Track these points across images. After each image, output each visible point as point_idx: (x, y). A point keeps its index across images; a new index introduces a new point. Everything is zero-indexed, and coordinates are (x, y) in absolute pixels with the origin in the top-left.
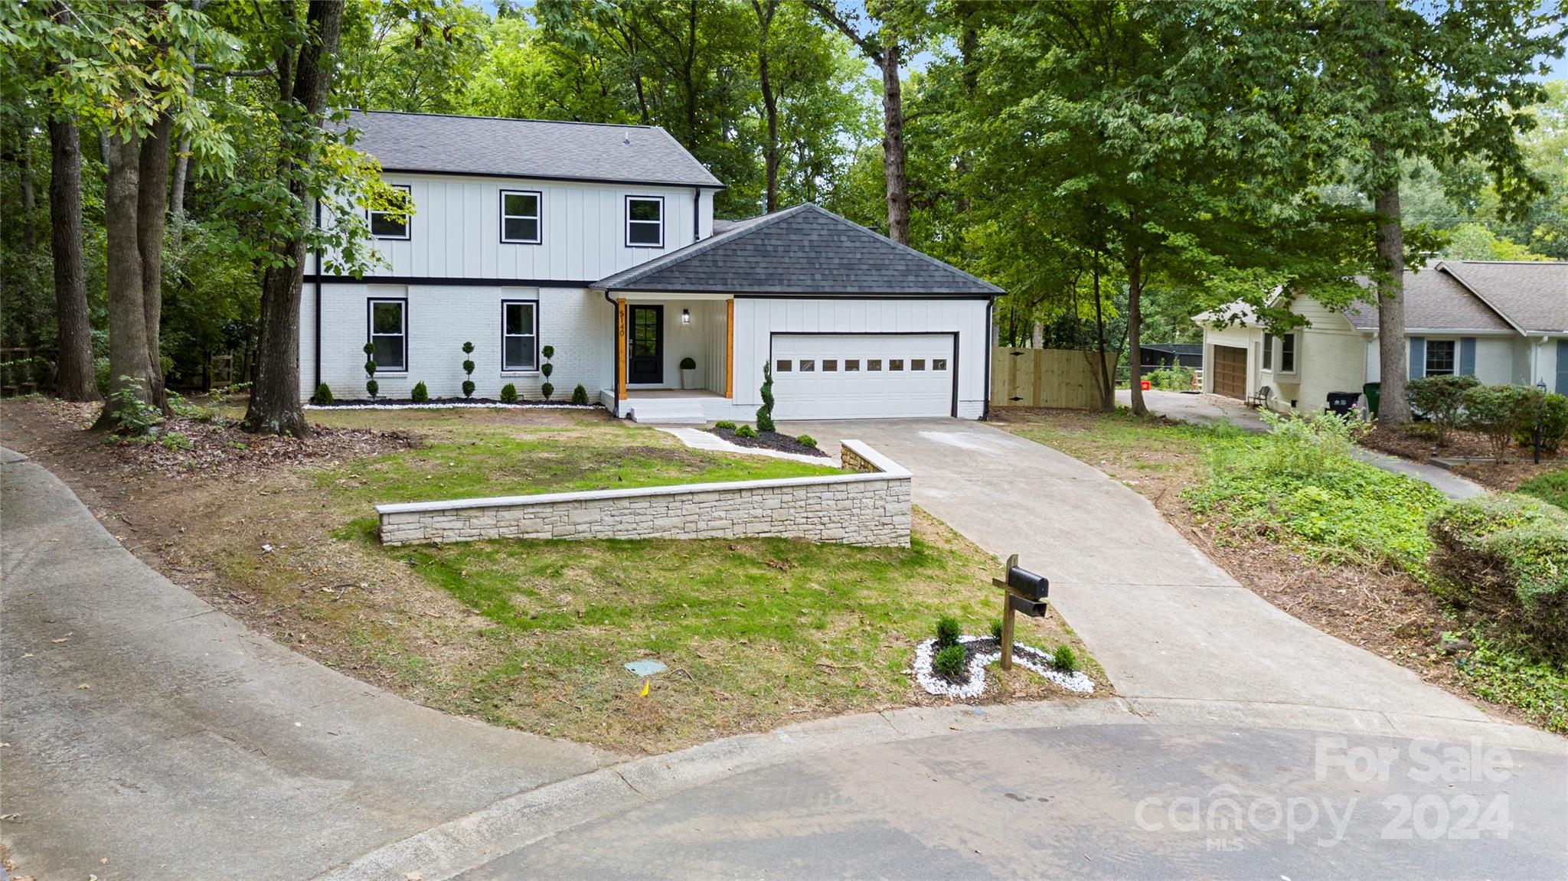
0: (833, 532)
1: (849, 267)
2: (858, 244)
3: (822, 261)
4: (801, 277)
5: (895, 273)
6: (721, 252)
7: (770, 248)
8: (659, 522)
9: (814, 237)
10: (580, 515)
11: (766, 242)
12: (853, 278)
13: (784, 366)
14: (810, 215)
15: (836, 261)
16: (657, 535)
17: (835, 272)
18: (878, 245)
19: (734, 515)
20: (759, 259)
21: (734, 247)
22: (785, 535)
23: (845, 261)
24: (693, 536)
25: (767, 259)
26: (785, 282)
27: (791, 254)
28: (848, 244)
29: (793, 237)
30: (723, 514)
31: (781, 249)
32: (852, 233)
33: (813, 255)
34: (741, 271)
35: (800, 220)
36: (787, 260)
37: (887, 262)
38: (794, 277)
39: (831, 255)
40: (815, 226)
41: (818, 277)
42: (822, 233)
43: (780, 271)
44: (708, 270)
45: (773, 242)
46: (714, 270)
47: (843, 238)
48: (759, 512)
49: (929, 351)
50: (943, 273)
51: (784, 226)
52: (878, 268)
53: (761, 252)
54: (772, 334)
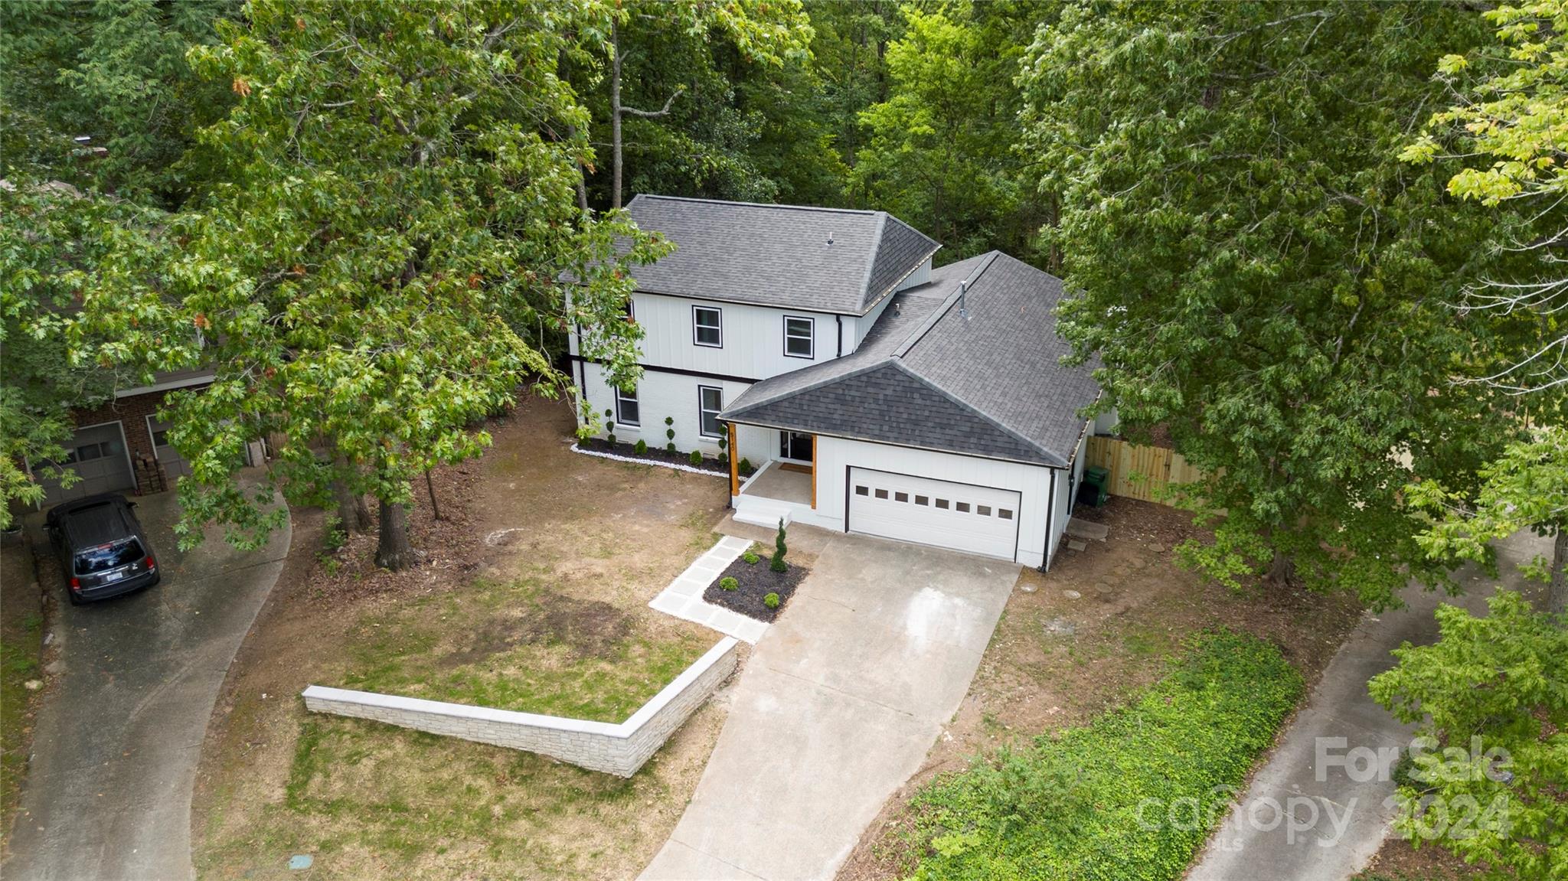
1: (916, 423)
2: (928, 403)
3: (892, 414)
4: (871, 427)
5: (958, 433)
7: (848, 398)
9: (889, 392)
11: (847, 392)
12: (917, 432)
13: (862, 491)
14: (889, 372)
15: (905, 416)
16: (454, 734)
17: (902, 426)
18: (947, 405)
19: (500, 734)
20: (838, 406)
21: (817, 394)
22: (534, 752)
23: (913, 417)
24: (476, 740)
25: (845, 408)
26: (857, 429)
27: (866, 405)
28: (920, 401)
29: (871, 390)
30: (493, 733)
31: (857, 399)
32: (925, 392)
33: (885, 408)
34: (821, 415)
35: (880, 376)
36: (861, 410)
37: (953, 422)
38: (865, 426)
40: (892, 382)
42: (898, 389)
43: (853, 419)
44: (794, 412)
45: (853, 393)
46: (800, 410)
48: (516, 736)
49: (996, 502)
50: (1006, 439)
51: (864, 379)
52: (943, 427)
53: (841, 400)
54: (848, 468)
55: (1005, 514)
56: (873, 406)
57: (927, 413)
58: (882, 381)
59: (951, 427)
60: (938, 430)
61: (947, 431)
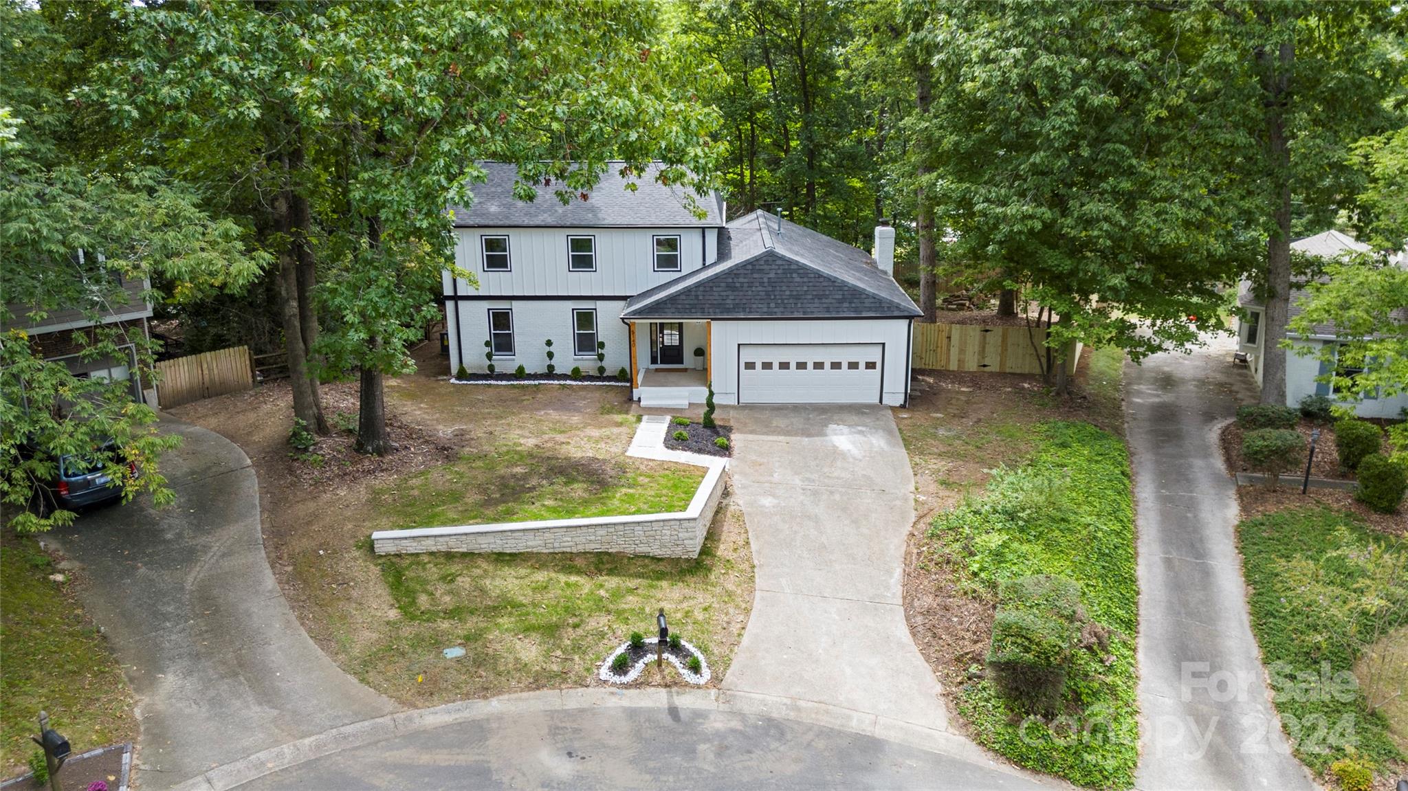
0: (642, 549)
1: (797, 298)
2: (805, 280)
3: (777, 293)
4: (760, 306)
5: (833, 301)
6: (701, 289)
7: (738, 285)
8: (530, 543)
9: (772, 275)
10: (481, 540)
11: (735, 280)
12: (799, 305)
13: (750, 366)
14: (770, 259)
15: (788, 293)
16: (529, 550)
17: (786, 301)
18: (821, 280)
19: (577, 539)
20: (730, 293)
21: (711, 284)
22: (610, 551)
23: (795, 293)
24: (552, 551)
25: (736, 293)
26: (748, 310)
27: (754, 289)
28: (798, 279)
29: (755, 276)
30: (569, 539)
31: (746, 285)
32: (801, 271)
33: (770, 289)
34: (715, 302)
35: (762, 262)
36: (750, 293)
37: (827, 293)
38: (754, 306)
39: (784, 288)
40: (773, 267)
41: (772, 305)
42: (779, 272)
43: (744, 301)
44: (692, 302)
45: (741, 280)
46: (696, 302)
47: (794, 275)
48: (593, 538)
49: (862, 356)
50: (873, 300)
51: (750, 267)
52: (820, 297)
53: (731, 287)
54: (739, 345)
55: (871, 365)
56: (760, 288)
57: (805, 288)
58: (765, 267)
59: (826, 297)
60: (816, 301)
61: (824, 301)
